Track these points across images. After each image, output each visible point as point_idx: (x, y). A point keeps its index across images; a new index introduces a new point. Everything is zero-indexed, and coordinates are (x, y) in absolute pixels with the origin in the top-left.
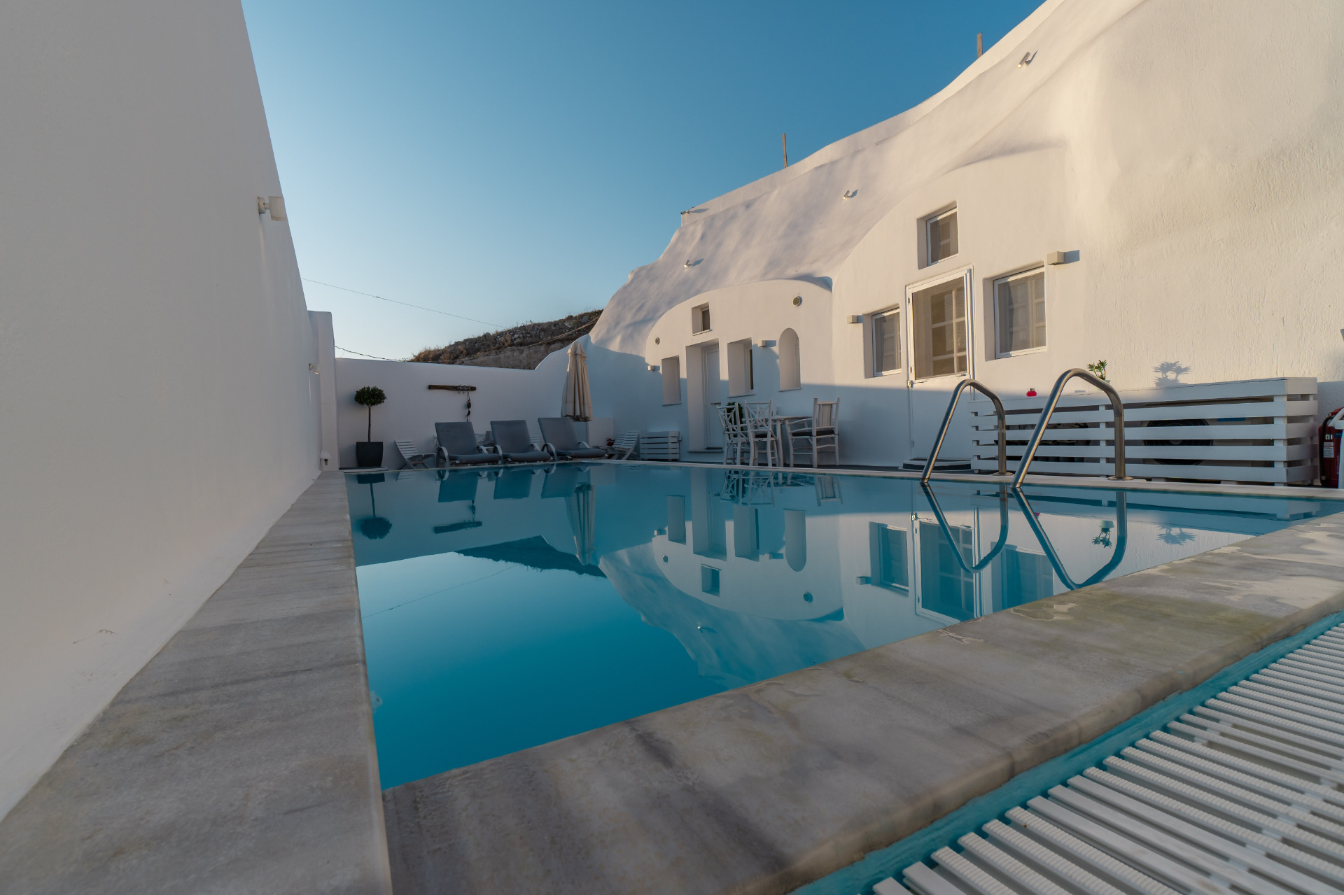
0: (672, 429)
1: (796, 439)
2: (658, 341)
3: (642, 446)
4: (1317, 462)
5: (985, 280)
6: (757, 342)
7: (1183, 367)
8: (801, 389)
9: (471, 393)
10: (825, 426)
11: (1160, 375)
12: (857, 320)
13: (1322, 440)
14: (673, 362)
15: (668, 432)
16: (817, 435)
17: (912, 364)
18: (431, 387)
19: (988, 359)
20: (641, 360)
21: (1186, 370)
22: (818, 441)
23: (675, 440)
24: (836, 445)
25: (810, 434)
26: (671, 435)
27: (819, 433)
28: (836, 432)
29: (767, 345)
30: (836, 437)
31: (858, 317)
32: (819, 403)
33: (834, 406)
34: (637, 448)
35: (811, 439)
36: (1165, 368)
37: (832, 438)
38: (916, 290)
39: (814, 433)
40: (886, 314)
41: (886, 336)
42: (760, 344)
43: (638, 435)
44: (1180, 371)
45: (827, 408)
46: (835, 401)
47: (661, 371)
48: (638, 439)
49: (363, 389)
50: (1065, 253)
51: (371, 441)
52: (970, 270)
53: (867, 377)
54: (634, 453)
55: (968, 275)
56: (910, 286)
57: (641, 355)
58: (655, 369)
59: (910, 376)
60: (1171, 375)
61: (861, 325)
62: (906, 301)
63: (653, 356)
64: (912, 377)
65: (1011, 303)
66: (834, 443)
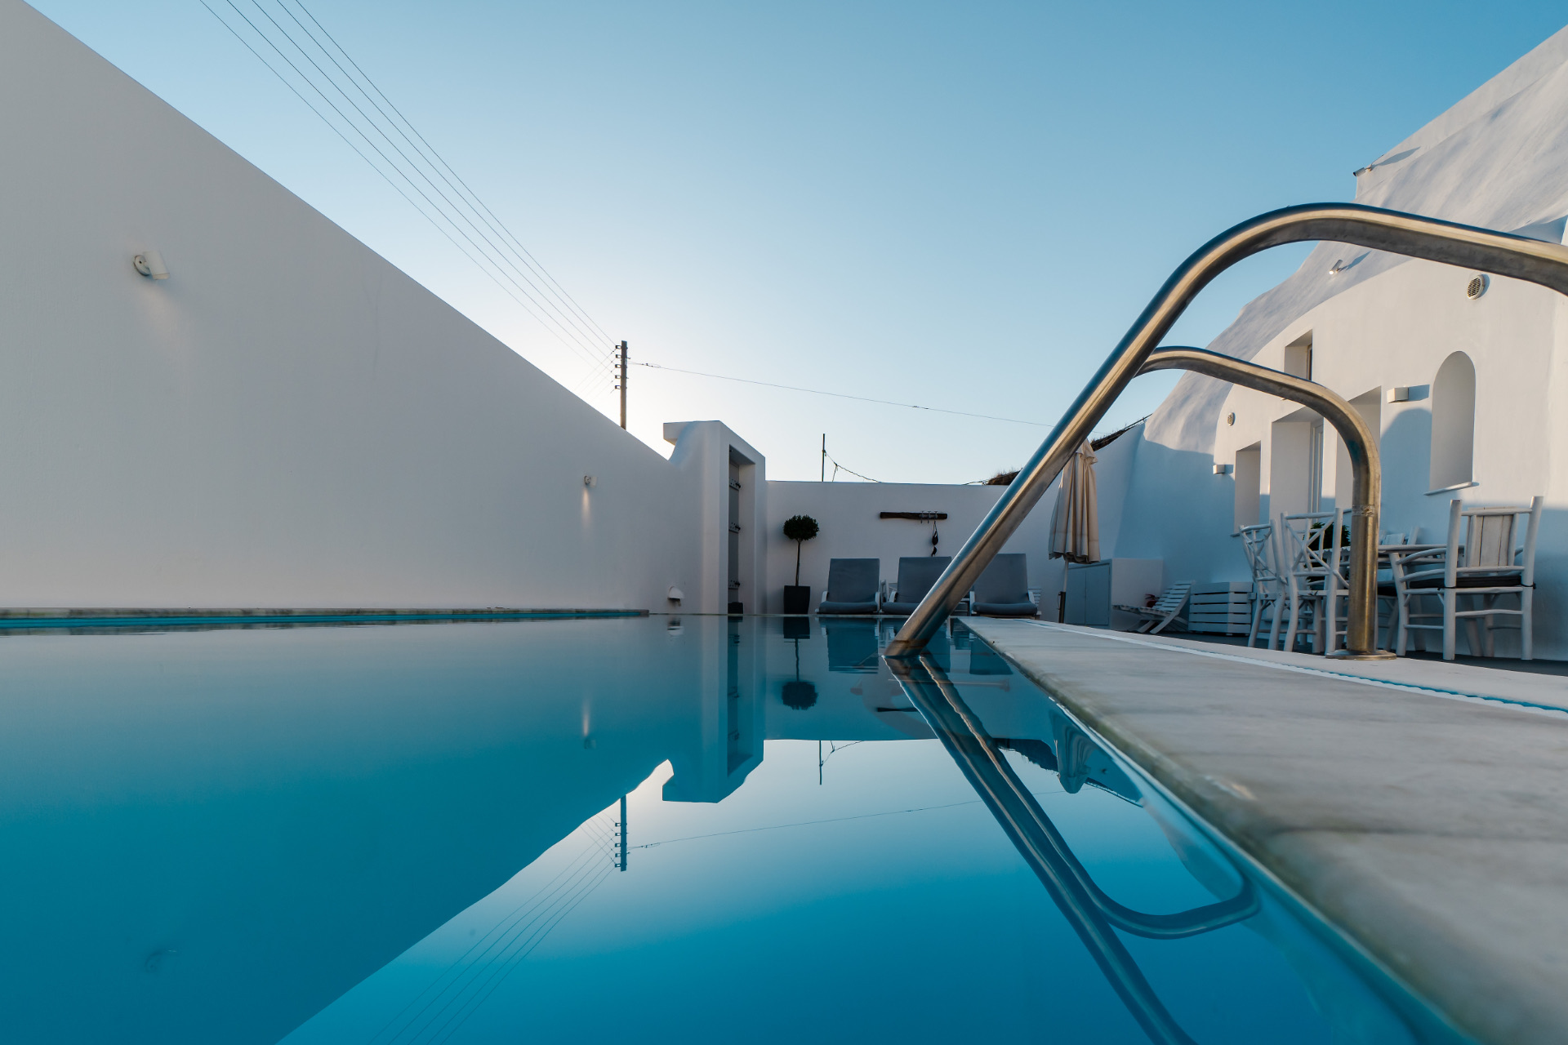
0: (1238, 579)
1: (1413, 595)
2: (1232, 419)
3: (1193, 608)
6: (1390, 391)
8: (1473, 484)
9: (940, 524)
10: (1492, 564)
14: (1251, 452)
15: (1228, 584)
16: (1458, 586)
18: (884, 515)
20: (1209, 459)
22: (1464, 602)
23: (1242, 598)
24: (1526, 611)
25: (1439, 583)
26: (1232, 588)
27: (1462, 582)
28: (1528, 579)
29: (1410, 395)
30: (1528, 595)
33: (1521, 523)
34: (1185, 612)
35: (1443, 594)
37: (1512, 595)
39: (1451, 581)
42: (1393, 397)
43: (1190, 589)
45: (1496, 528)
46: (1524, 506)
47: (1233, 475)
48: (1189, 595)
49: (794, 518)
51: (799, 585)
54: (1180, 619)
57: (1209, 452)
58: (1225, 470)
63: (1223, 451)
66: (1519, 608)
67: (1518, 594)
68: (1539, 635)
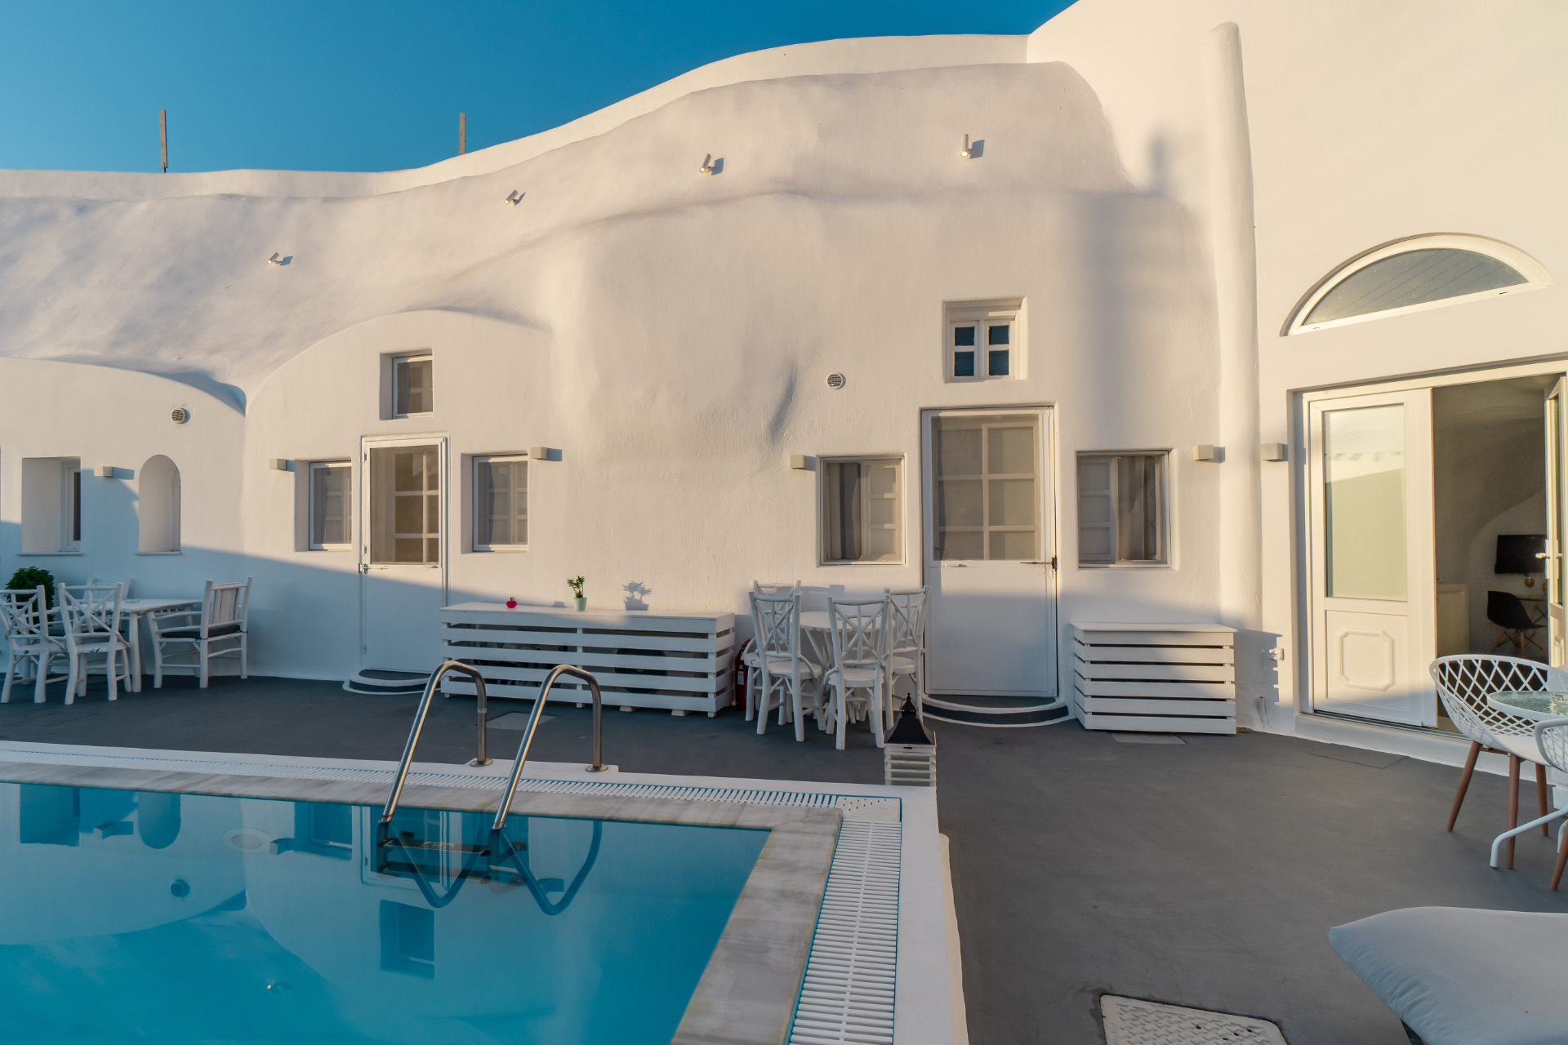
1: (167, 643)
4: (734, 688)
5: (464, 456)
6: (94, 465)
7: (646, 589)
8: (181, 554)
10: (225, 621)
11: (628, 594)
12: (286, 465)
13: (737, 669)
16: (210, 636)
17: (367, 541)
19: (464, 551)
21: (648, 591)
22: (212, 647)
24: (243, 648)
25: (196, 635)
27: (213, 632)
28: (244, 628)
29: (114, 474)
30: (244, 637)
31: (287, 462)
32: (215, 587)
33: (242, 592)
35: (199, 644)
36: (633, 587)
37: (236, 638)
38: (375, 445)
39: (204, 634)
40: (331, 465)
41: (330, 494)
42: (99, 473)
44: (644, 592)
45: (229, 597)
46: (245, 583)
50: (548, 449)
52: (447, 439)
53: (298, 549)
55: (444, 444)
56: (368, 439)
59: (363, 557)
60: (637, 595)
61: (292, 474)
62: (363, 457)
64: (367, 559)
65: (491, 486)
66: (240, 647)
67: (238, 639)
68: (252, 661)
